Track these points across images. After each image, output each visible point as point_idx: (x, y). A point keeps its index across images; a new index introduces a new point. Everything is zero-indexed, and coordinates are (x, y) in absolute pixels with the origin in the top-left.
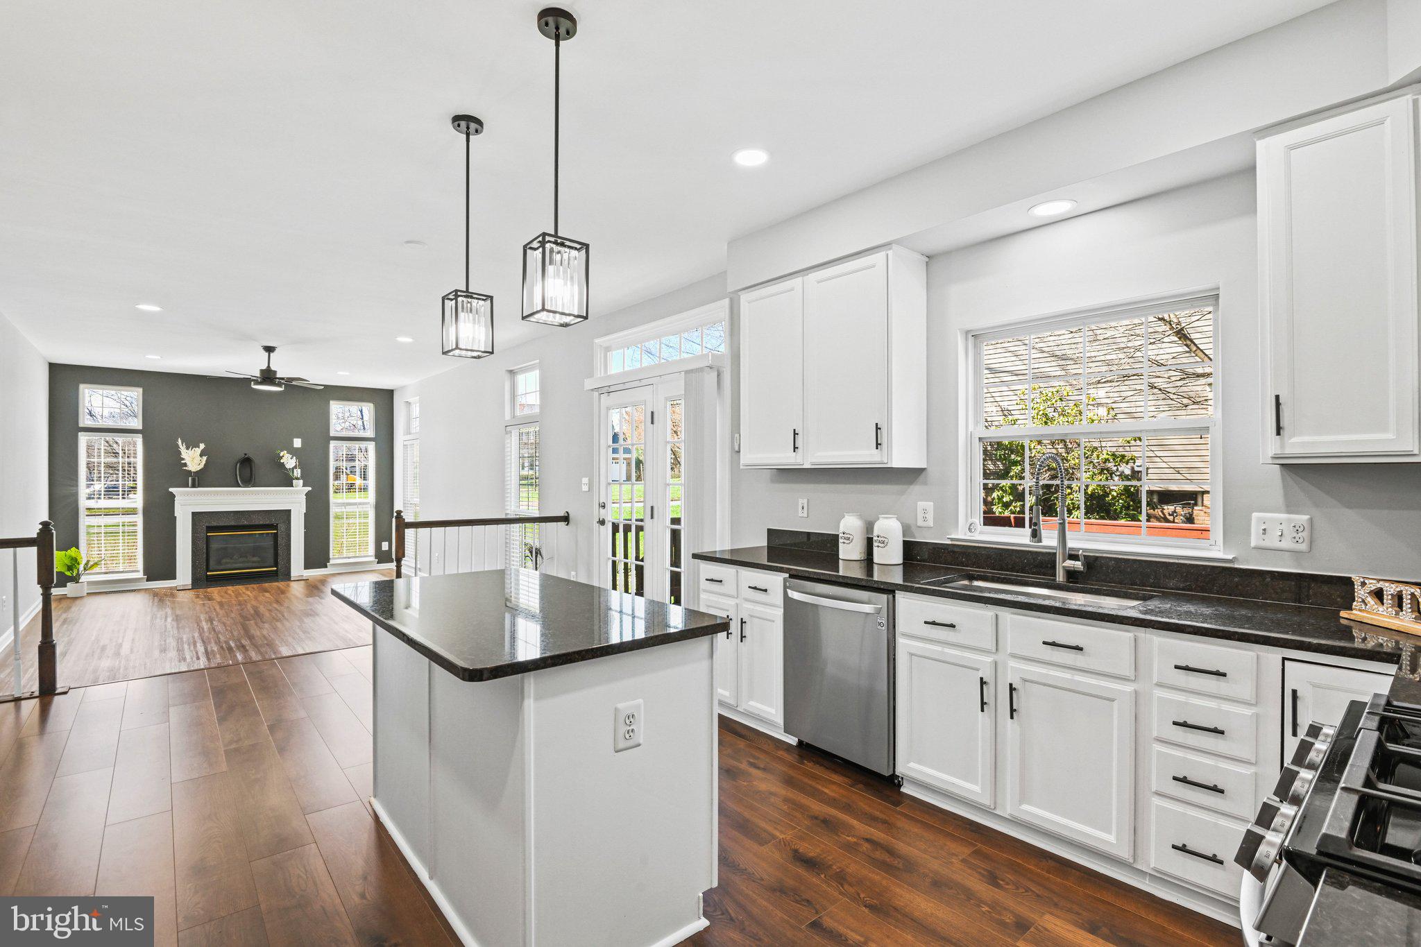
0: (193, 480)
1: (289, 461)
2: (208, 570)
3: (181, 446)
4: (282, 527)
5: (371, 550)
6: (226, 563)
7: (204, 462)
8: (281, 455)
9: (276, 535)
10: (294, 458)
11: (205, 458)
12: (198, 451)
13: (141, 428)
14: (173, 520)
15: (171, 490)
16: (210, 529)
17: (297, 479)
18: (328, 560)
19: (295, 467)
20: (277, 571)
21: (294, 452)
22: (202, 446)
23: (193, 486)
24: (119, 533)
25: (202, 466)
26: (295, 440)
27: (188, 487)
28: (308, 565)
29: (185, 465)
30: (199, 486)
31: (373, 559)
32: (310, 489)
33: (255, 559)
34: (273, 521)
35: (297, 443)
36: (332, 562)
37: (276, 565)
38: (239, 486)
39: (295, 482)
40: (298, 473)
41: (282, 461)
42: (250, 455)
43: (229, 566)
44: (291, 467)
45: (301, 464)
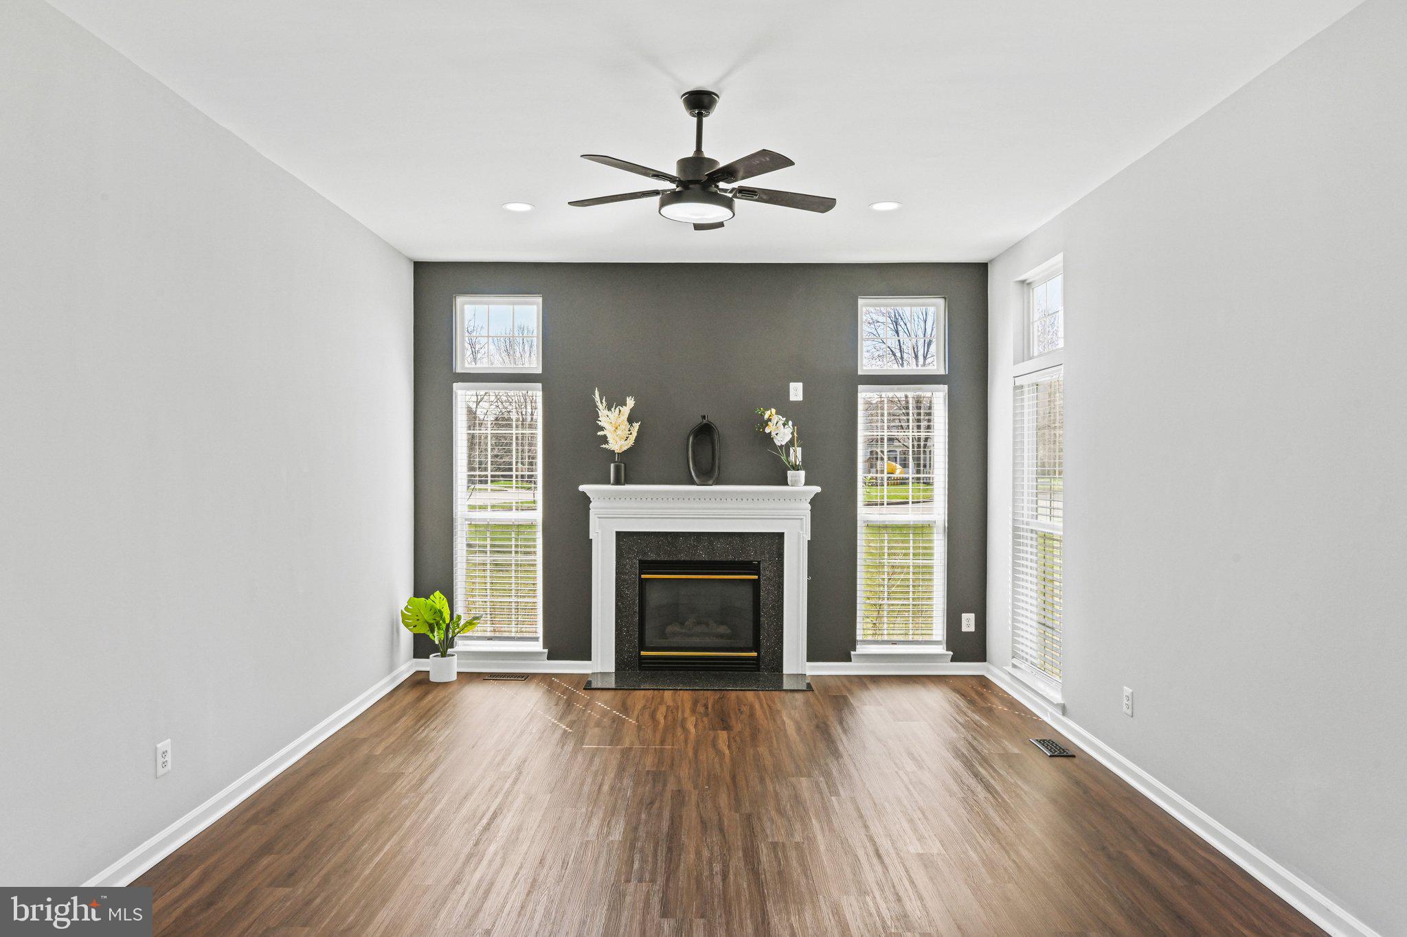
0: (617, 469)
1: (781, 432)
2: (643, 646)
3: (599, 404)
4: (766, 573)
5: (939, 631)
6: (674, 634)
7: (635, 434)
8: (766, 417)
9: (756, 584)
10: (790, 423)
11: (636, 426)
12: (626, 411)
13: (539, 371)
14: (587, 545)
15: (582, 488)
16: (646, 566)
17: (796, 468)
18: (853, 643)
19: (791, 443)
20: (757, 659)
21: (788, 410)
22: (630, 402)
23: (618, 482)
24: (511, 565)
25: (631, 442)
26: (792, 385)
27: (608, 482)
28: (814, 654)
29: (604, 439)
30: (627, 482)
31: (941, 649)
32: (818, 489)
33: (723, 629)
34: (751, 556)
35: (796, 392)
36: (861, 649)
37: (756, 648)
38: (692, 483)
39: (790, 474)
40: (796, 454)
41: (767, 430)
42: (713, 418)
43: (677, 641)
44: (784, 443)
45: (803, 437)
